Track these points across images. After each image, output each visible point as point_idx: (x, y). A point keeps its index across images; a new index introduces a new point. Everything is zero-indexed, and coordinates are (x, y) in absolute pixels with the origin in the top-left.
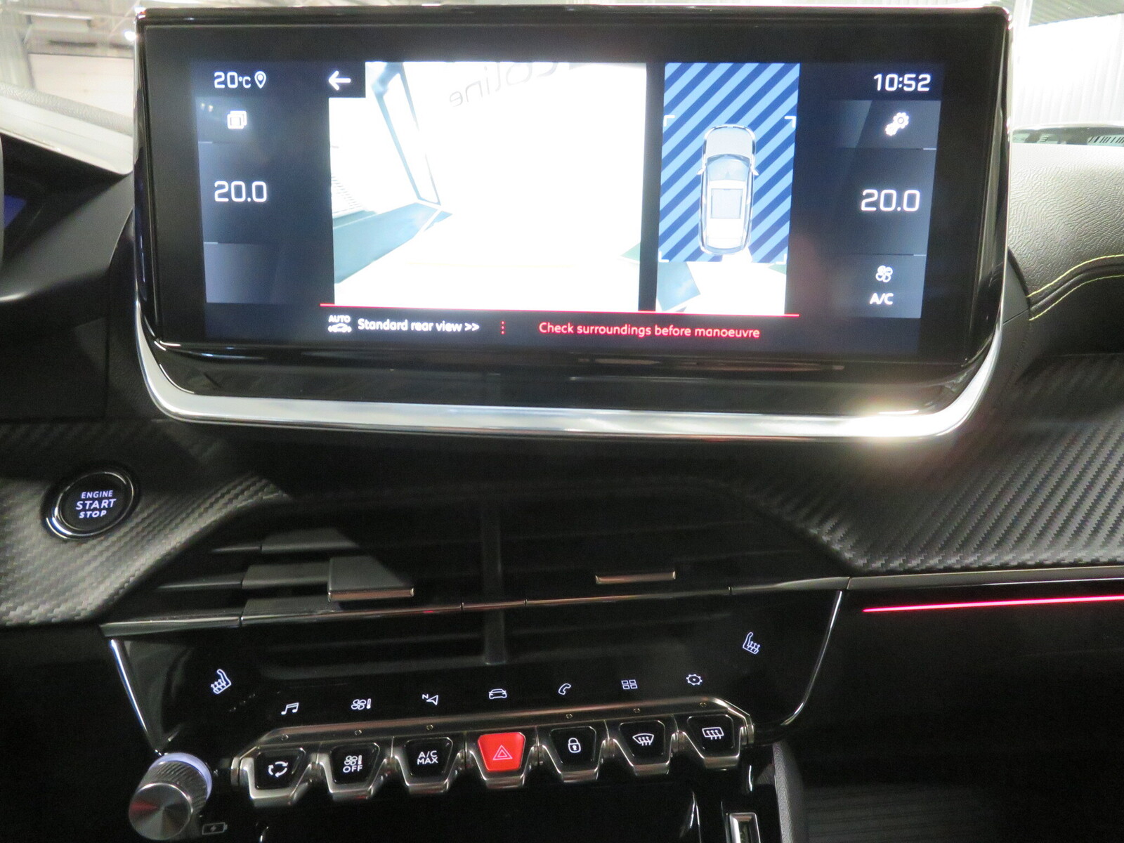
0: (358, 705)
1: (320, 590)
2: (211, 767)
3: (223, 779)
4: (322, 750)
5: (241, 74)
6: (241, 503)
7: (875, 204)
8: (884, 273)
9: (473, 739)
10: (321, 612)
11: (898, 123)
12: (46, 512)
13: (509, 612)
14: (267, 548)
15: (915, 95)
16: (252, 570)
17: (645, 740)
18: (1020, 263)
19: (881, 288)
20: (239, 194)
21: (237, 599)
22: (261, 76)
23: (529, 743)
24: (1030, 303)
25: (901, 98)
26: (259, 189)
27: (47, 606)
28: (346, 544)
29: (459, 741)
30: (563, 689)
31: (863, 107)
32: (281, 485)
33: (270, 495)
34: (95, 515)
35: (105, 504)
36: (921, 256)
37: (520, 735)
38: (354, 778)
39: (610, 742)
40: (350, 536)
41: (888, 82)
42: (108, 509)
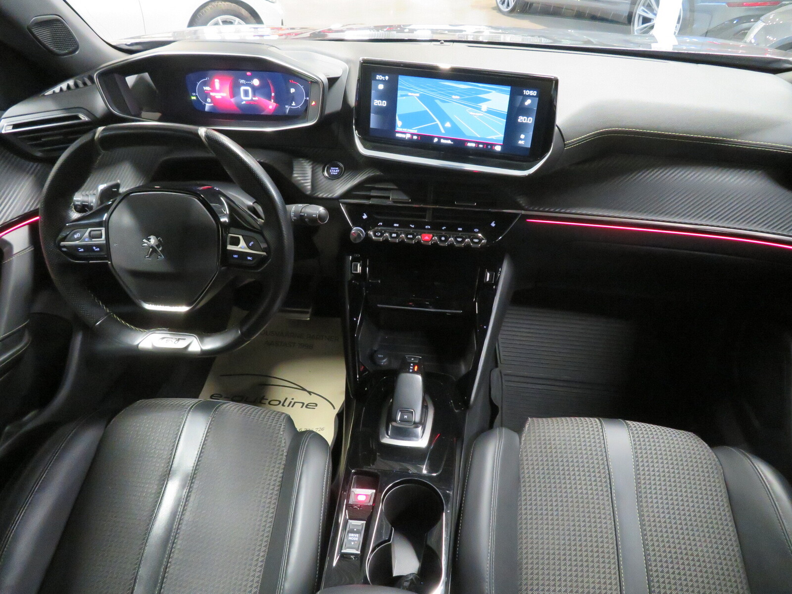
0: (395, 225)
1: (388, 198)
2: (365, 231)
3: (367, 234)
4: (388, 232)
5: (383, 76)
6: (371, 174)
7: (522, 120)
8: (522, 136)
9: (420, 235)
10: (389, 202)
11: (528, 102)
12: (323, 171)
13: (433, 208)
14: (376, 186)
15: (533, 96)
16: (372, 191)
17: (459, 240)
18: (563, 135)
19: (521, 140)
20: (380, 103)
21: (369, 197)
22: (387, 78)
23: (433, 237)
24: (565, 145)
25: (529, 96)
26: (384, 103)
27: (327, 194)
28: (395, 187)
29: (417, 235)
30: (444, 228)
31: (521, 98)
32: (381, 171)
33: (378, 173)
34: (335, 174)
35: (337, 171)
36: (531, 133)
37: (431, 235)
38: (394, 237)
39: (451, 239)
40: (397, 186)
41: (526, 92)
42: (338, 173)
